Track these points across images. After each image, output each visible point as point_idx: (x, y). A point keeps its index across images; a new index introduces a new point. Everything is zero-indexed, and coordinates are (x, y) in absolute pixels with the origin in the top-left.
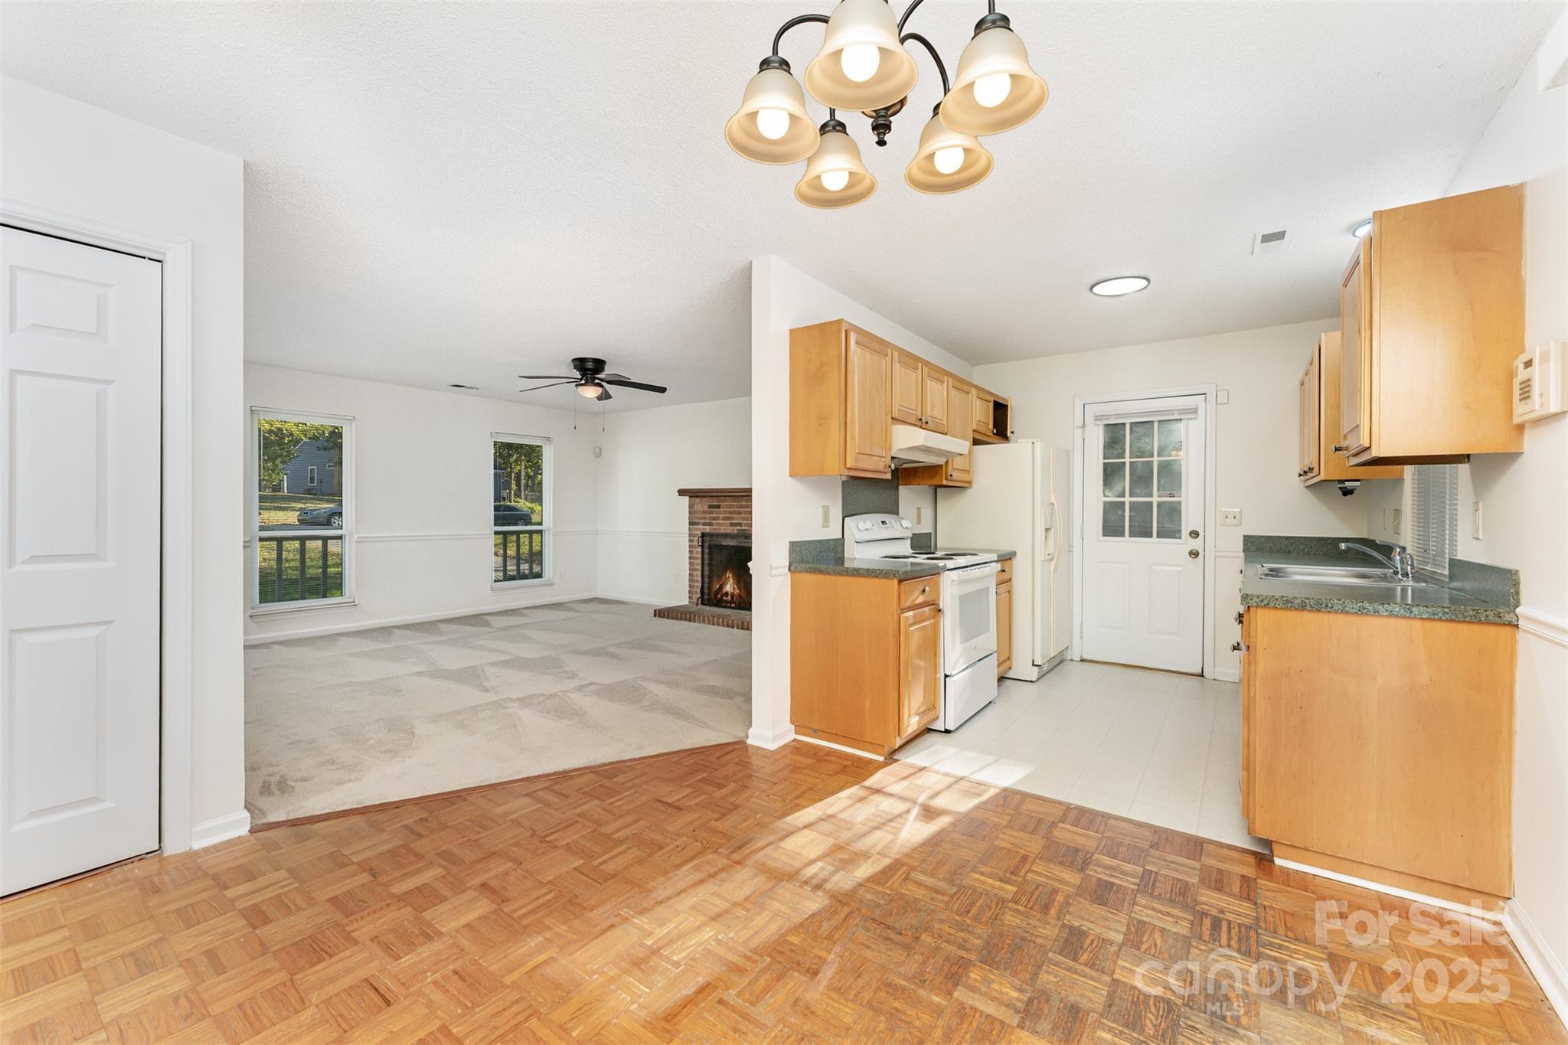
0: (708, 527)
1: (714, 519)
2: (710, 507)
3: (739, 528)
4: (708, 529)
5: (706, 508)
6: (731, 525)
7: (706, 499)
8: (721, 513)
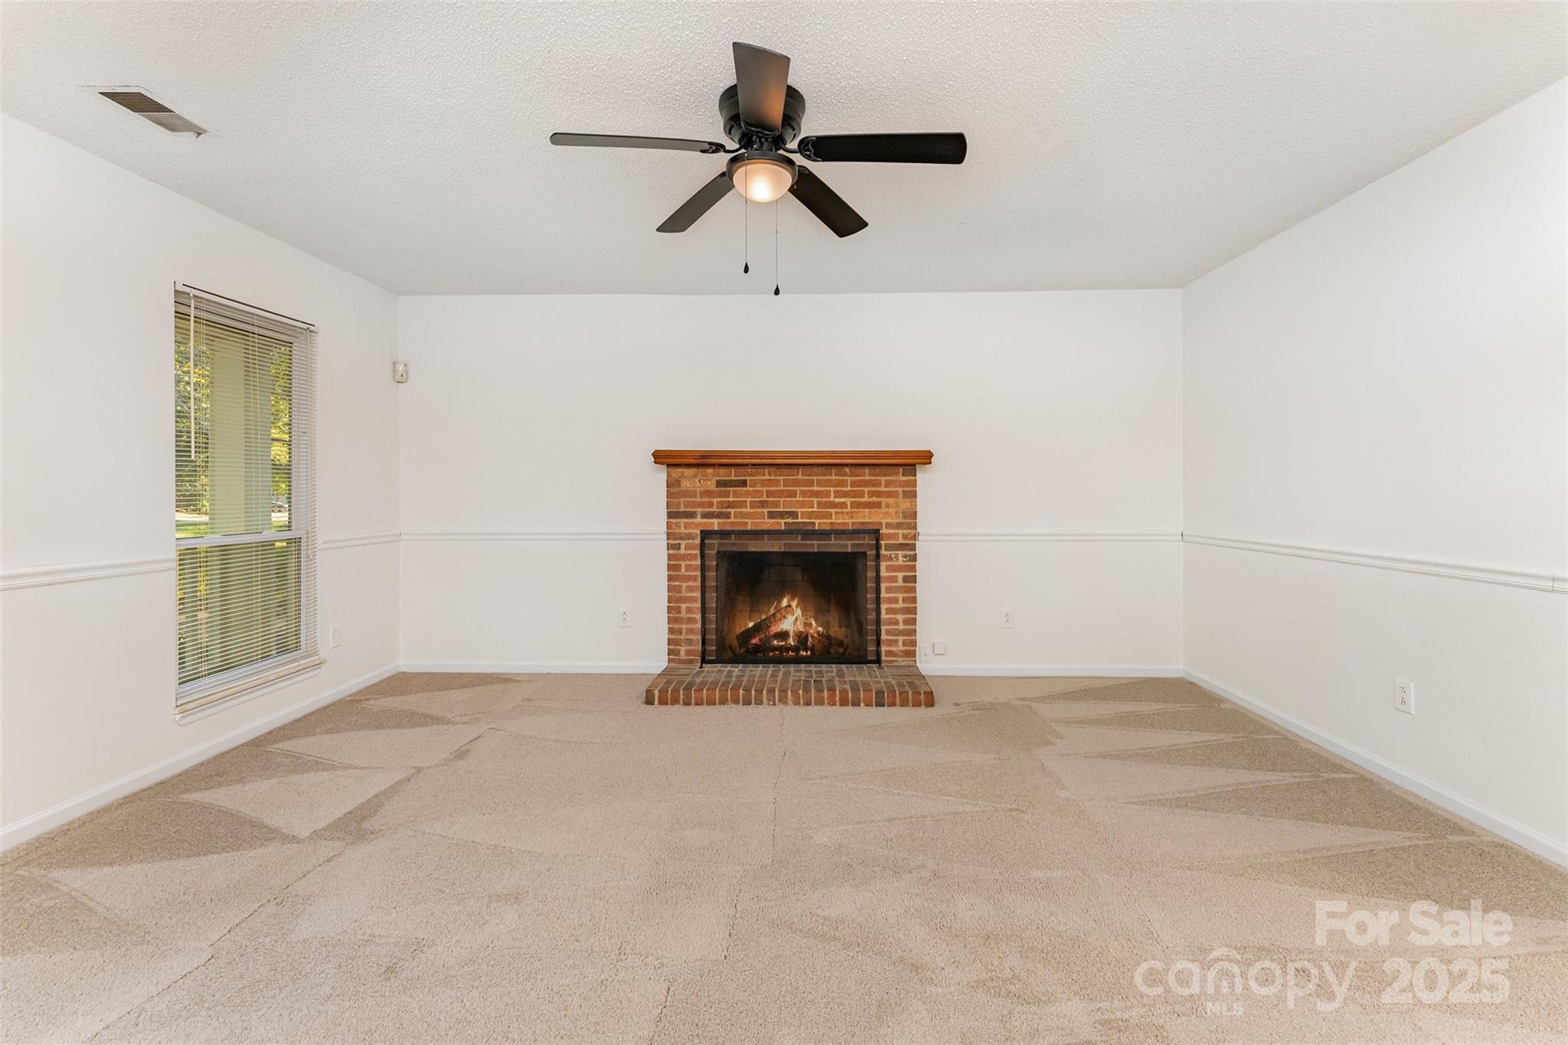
0: (716, 521)
1: (730, 505)
2: (719, 484)
3: (790, 520)
4: (715, 524)
5: (711, 485)
6: (771, 515)
7: (710, 471)
8: (748, 494)
